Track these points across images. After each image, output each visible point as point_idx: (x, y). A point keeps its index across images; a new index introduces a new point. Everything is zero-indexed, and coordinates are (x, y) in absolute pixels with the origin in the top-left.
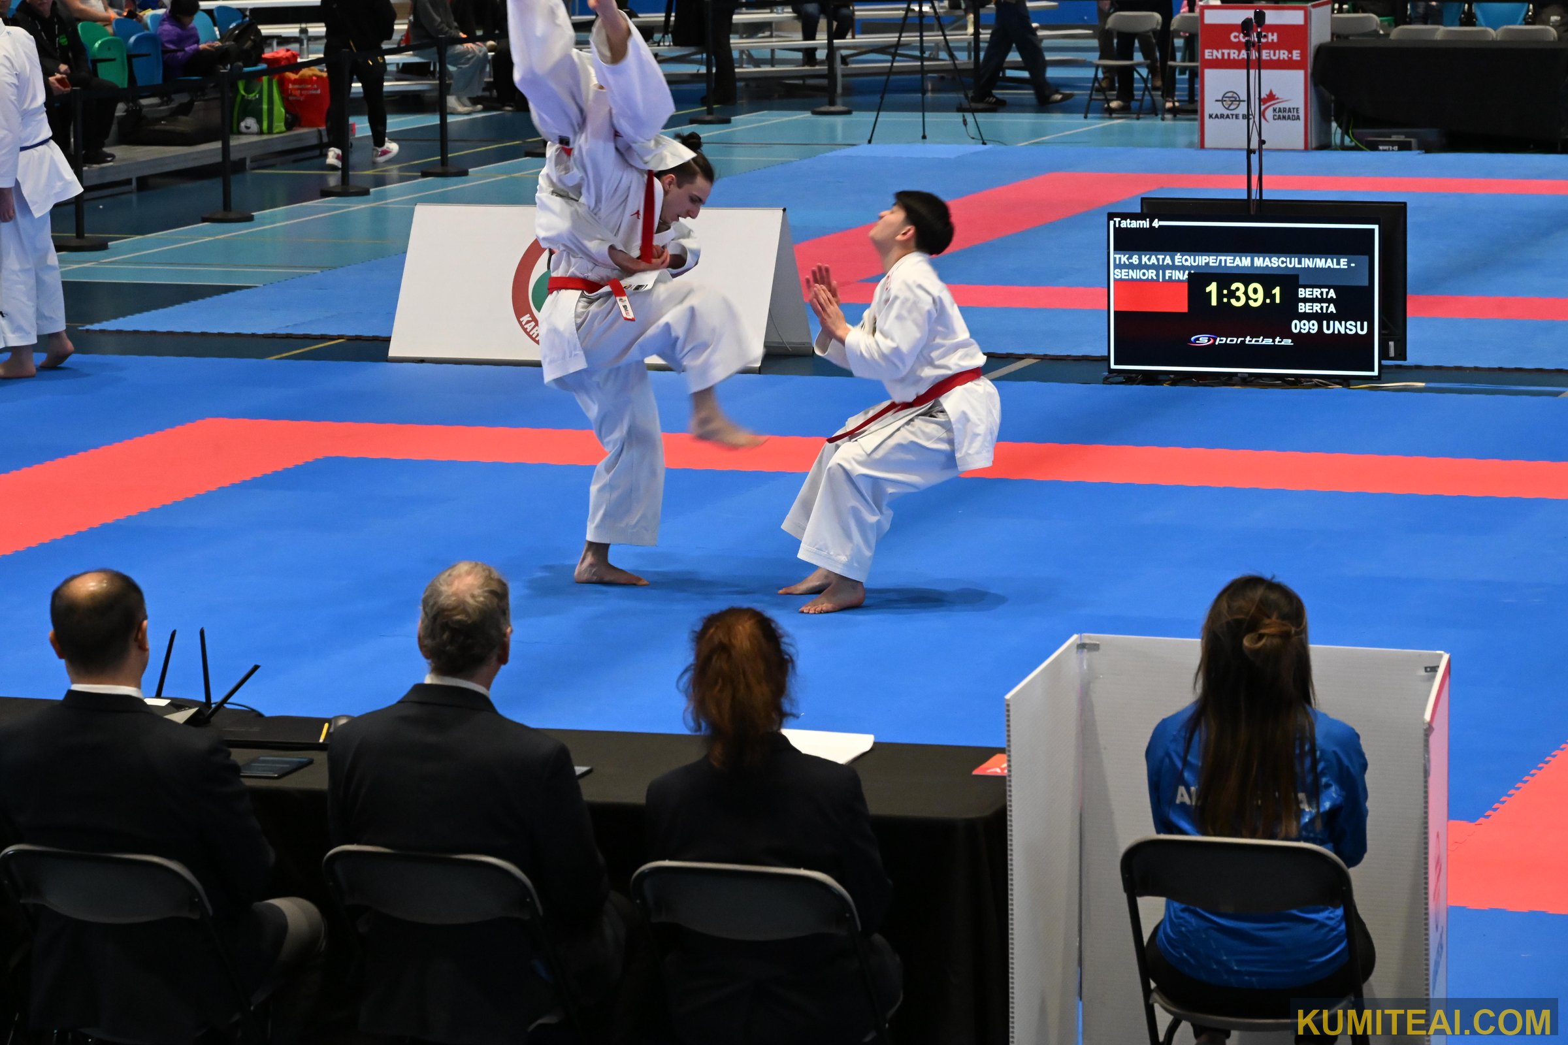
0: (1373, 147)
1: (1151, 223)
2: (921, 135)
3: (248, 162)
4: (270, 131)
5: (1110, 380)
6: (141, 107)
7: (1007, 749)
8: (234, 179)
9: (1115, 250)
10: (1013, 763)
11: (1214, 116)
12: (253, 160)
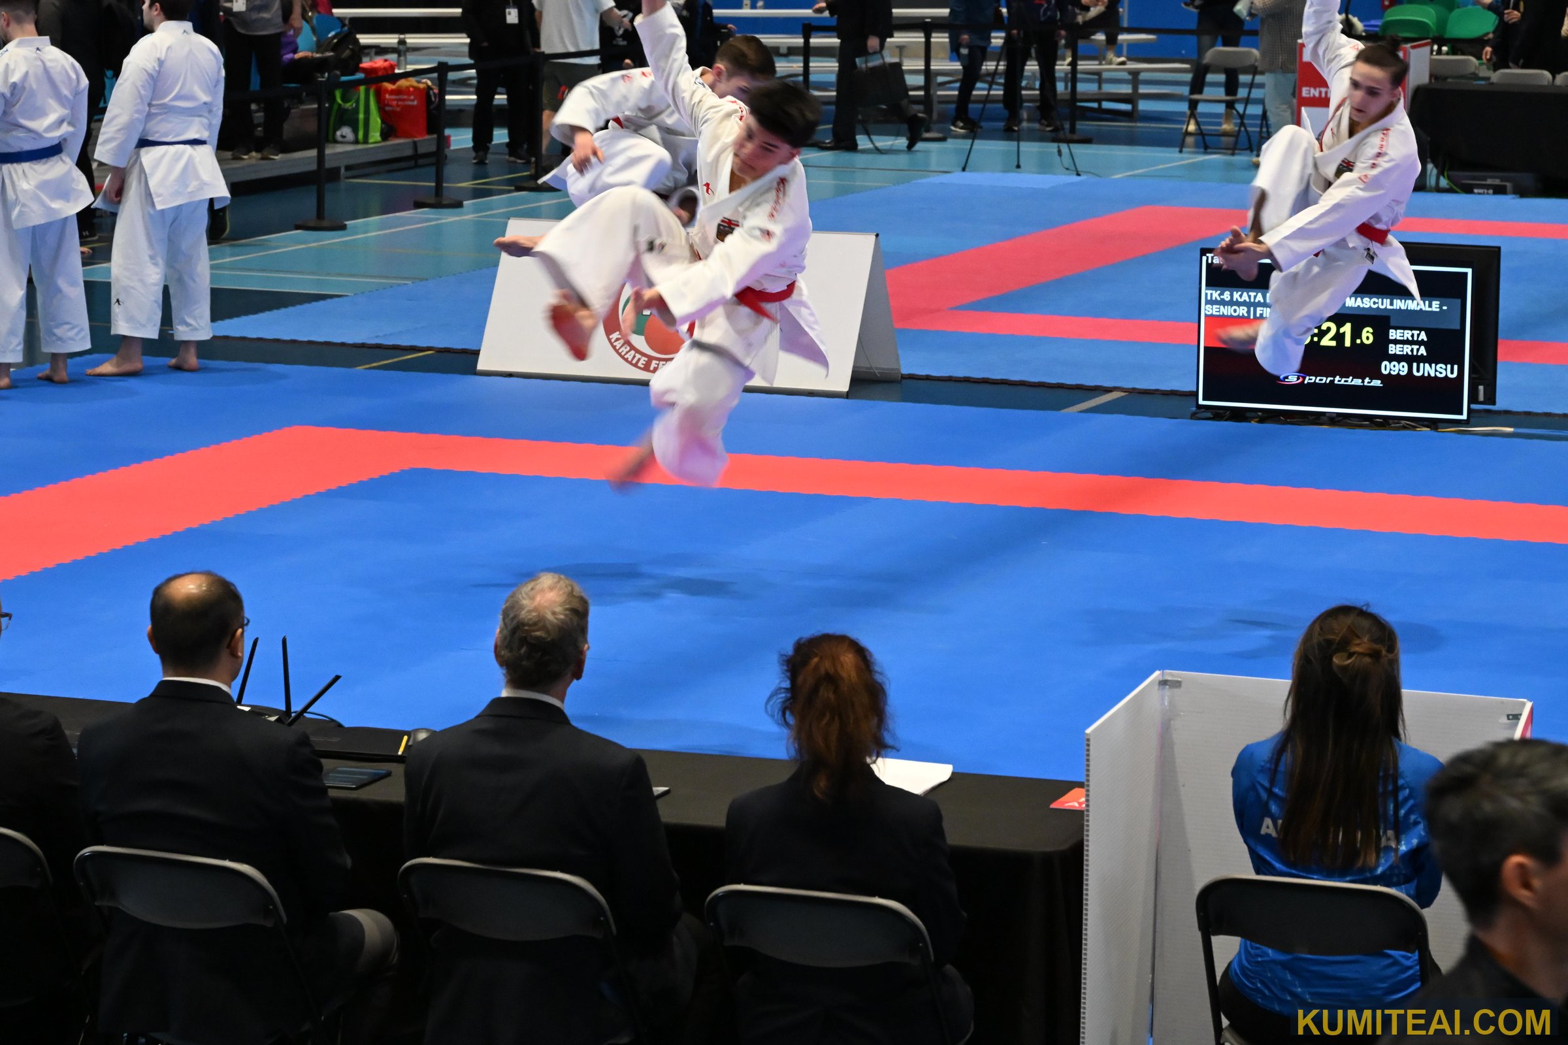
0: (1468, 190)
2: (1016, 163)
3: (343, 170)
4: (366, 141)
5: (1198, 415)
7: (1086, 783)
8: (329, 189)
9: (1207, 285)
10: (1091, 798)
12: (348, 168)
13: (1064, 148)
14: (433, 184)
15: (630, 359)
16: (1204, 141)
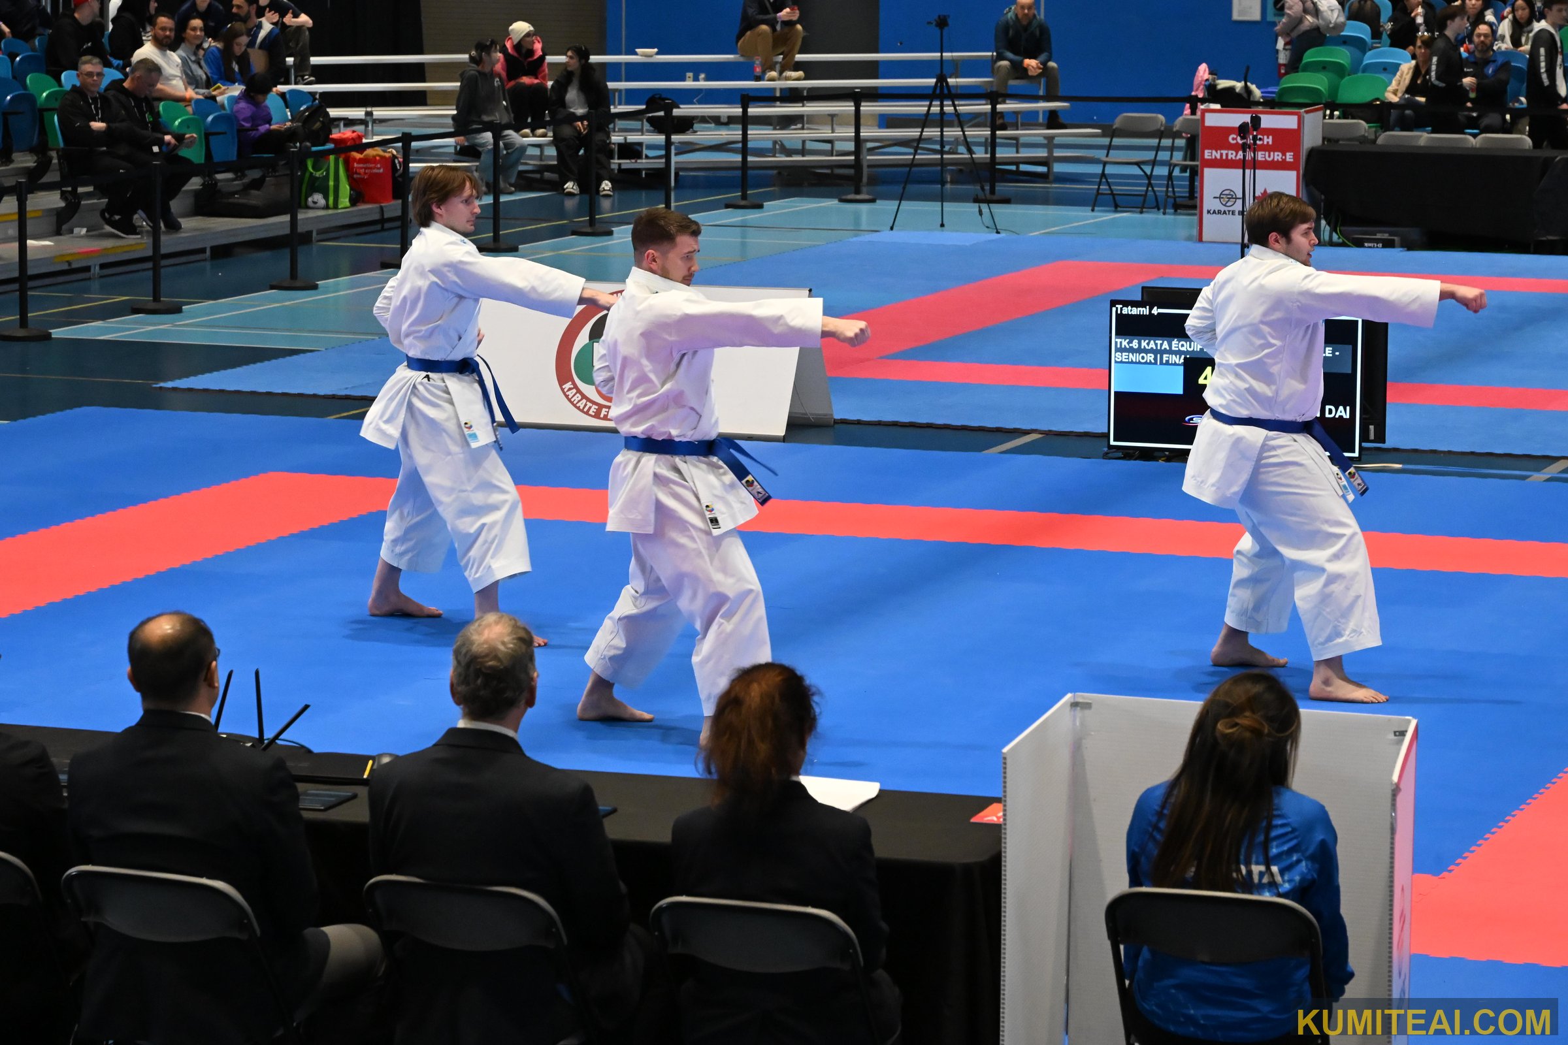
0: (1359, 244)
1: (1151, 310)
2: (940, 223)
3: (314, 234)
4: (336, 207)
5: (1110, 455)
6: (217, 181)
7: (1003, 799)
8: (302, 251)
9: (1116, 334)
10: (1008, 814)
11: (1212, 212)
12: (320, 232)
13: (984, 207)
14: (399, 246)
15: (581, 408)
16: (1114, 199)
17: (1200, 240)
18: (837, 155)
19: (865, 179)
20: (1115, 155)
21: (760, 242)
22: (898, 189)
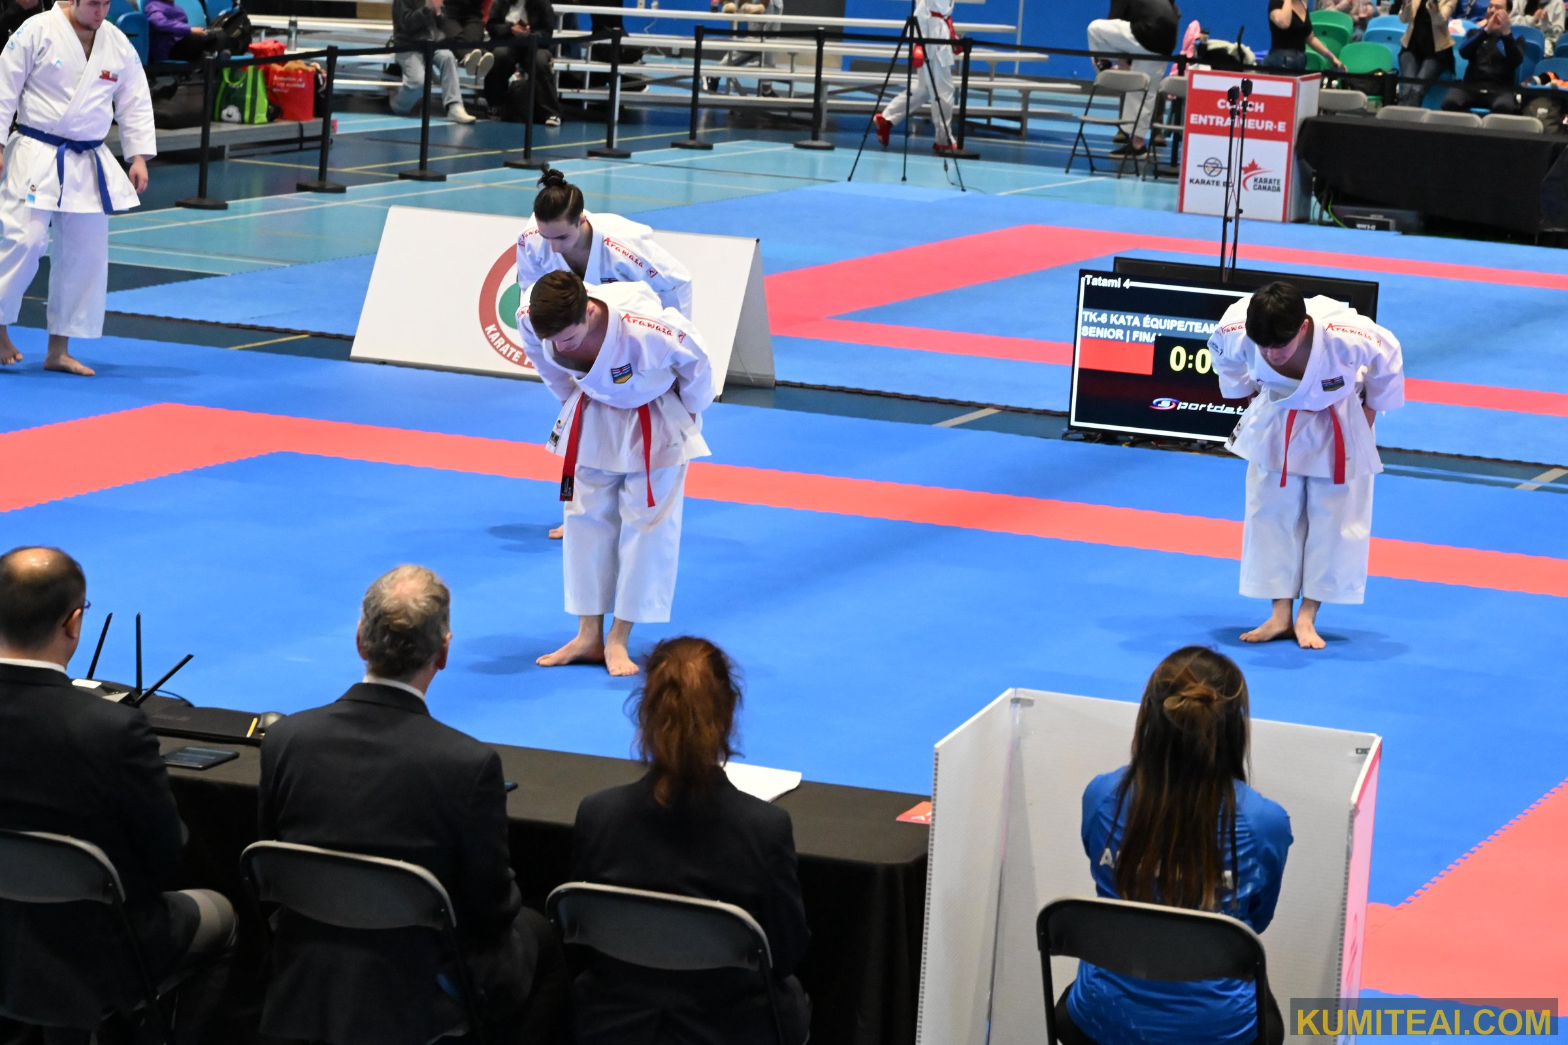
0: (1351, 224)
1: (1122, 282)
2: (902, 176)
3: (227, 150)
4: (251, 121)
5: (1070, 436)
7: (933, 798)
8: (212, 167)
9: (1084, 307)
10: (937, 813)
11: (1195, 181)
12: (233, 148)
13: (951, 163)
14: (317, 168)
15: (504, 353)
16: (1091, 163)
17: (1181, 210)
18: (795, 97)
19: (824, 125)
20: (1094, 115)
21: (707, 186)
22: (859, 137)
